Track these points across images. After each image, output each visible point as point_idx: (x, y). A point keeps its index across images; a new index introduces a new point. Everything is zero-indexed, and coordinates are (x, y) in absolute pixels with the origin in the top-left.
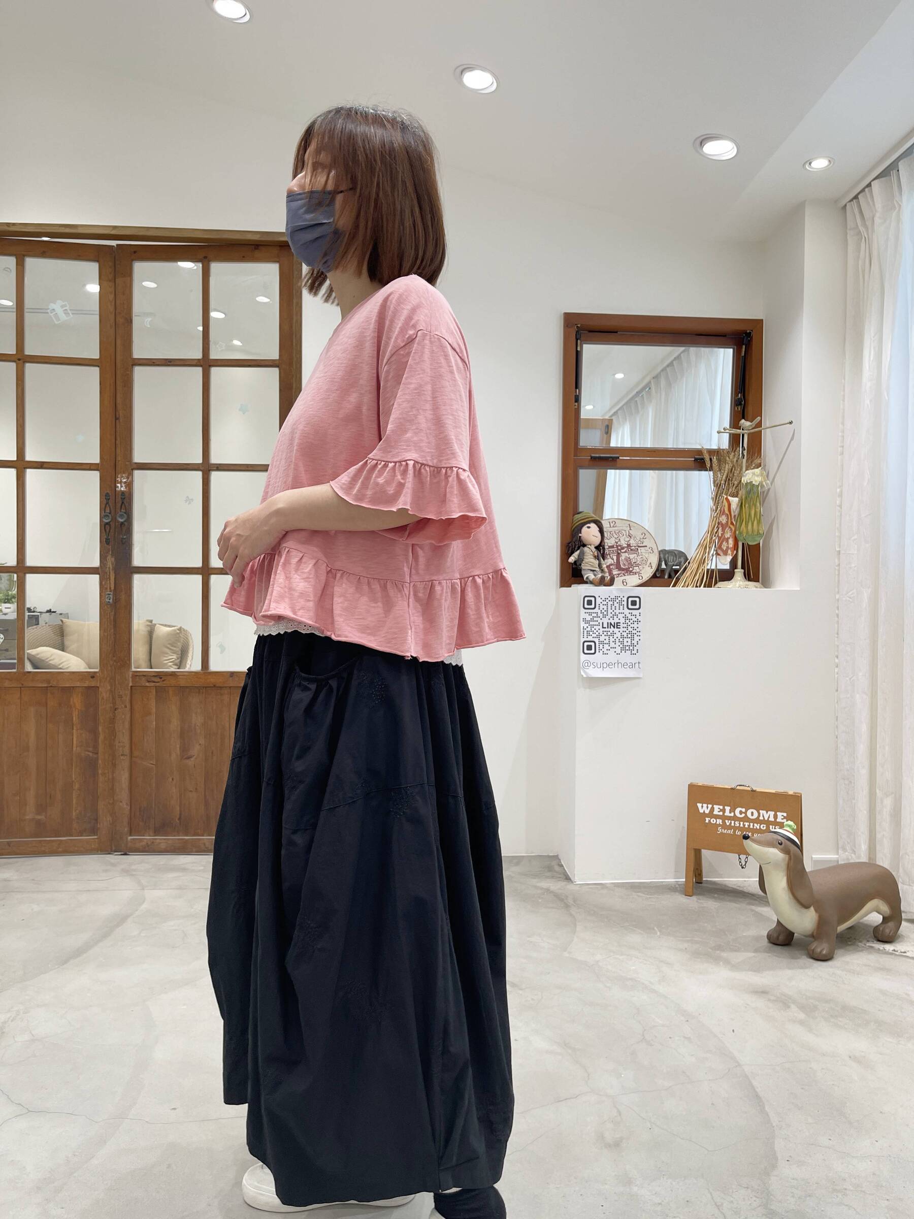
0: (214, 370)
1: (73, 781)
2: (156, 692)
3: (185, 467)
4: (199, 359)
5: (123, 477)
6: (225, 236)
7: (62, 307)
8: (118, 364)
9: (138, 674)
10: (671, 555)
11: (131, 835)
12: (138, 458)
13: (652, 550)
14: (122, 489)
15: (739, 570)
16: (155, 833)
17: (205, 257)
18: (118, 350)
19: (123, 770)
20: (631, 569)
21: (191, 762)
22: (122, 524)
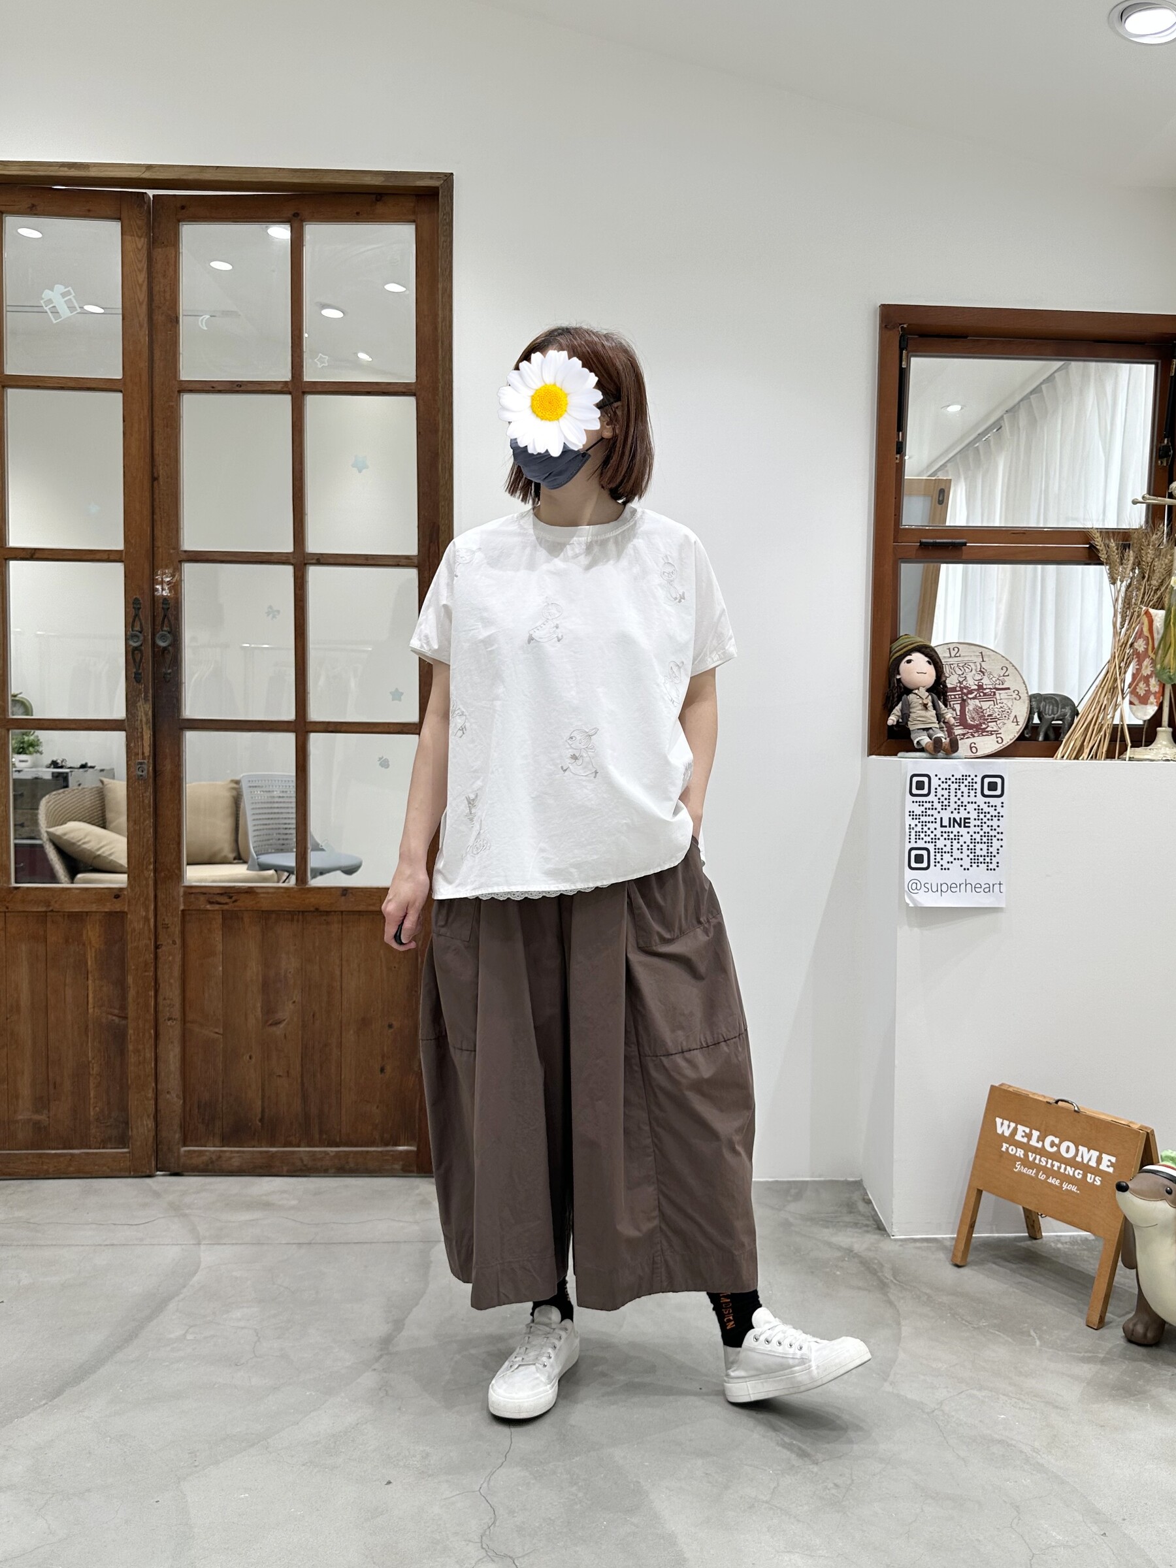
0: (311, 401)
1: (91, 1061)
2: (224, 919)
3: (266, 558)
4: (286, 382)
5: (165, 573)
6: (327, 180)
7: (64, 295)
8: (156, 390)
9: (194, 891)
10: (1049, 702)
11: (185, 1146)
12: (189, 543)
13: (1017, 695)
14: (164, 593)
15: (1164, 729)
16: (223, 1140)
17: (296, 215)
18: (156, 366)
19: (172, 1042)
20: (984, 726)
21: (278, 1031)
22: (165, 649)
